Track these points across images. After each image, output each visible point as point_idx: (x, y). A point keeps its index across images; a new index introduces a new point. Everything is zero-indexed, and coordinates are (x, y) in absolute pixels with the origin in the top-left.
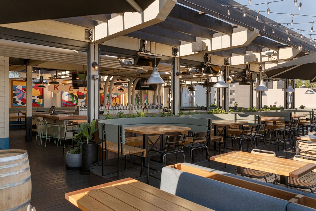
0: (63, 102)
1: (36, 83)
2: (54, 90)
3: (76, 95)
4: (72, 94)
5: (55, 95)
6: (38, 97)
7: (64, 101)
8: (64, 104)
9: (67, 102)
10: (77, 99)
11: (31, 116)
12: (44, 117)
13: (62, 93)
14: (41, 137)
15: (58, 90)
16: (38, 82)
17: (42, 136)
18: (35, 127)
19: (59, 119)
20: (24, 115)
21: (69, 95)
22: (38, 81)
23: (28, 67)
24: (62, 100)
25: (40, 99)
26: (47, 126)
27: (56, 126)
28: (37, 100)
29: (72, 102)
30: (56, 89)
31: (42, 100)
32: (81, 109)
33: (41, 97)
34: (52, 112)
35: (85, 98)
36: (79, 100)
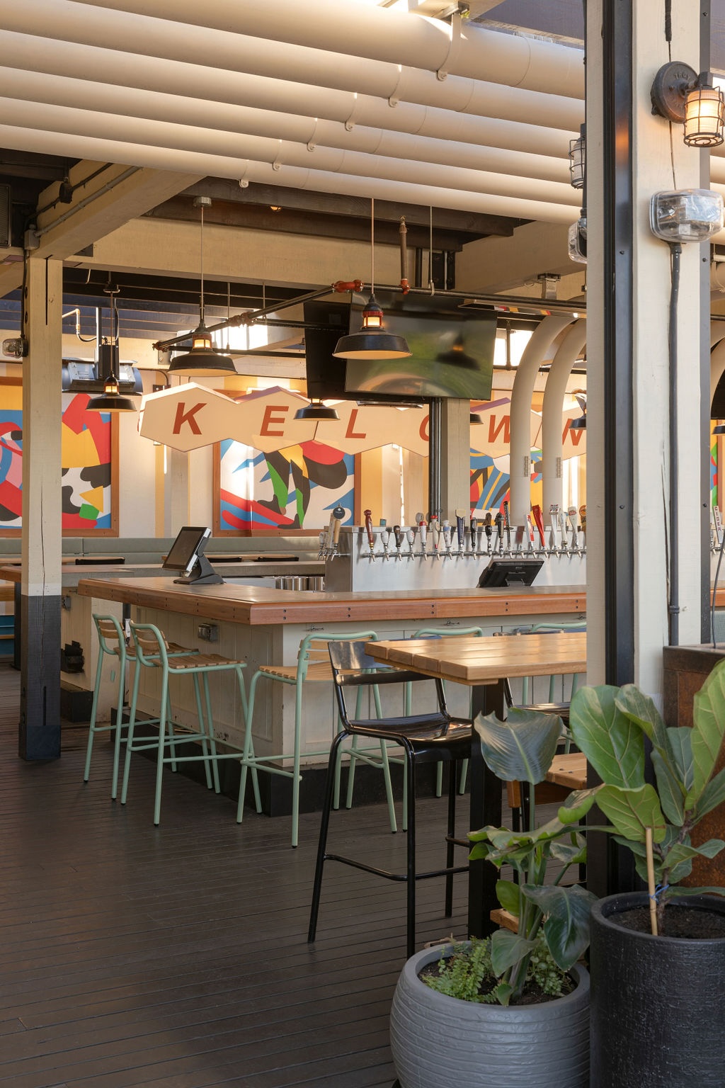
0: (225, 506)
1: (76, 387)
2: (177, 430)
3: (300, 463)
4: (275, 460)
5: (179, 462)
6: (87, 474)
7: (229, 497)
8: (227, 515)
9: (247, 505)
10: (304, 488)
11: (55, 589)
12: (132, 601)
13: (217, 452)
14: (123, 745)
15: (196, 430)
16: (90, 383)
17: (131, 739)
18: (74, 658)
19: (254, 621)
20: (12, 584)
21: (257, 461)
22: (87, 373)
23: (36, 264)
24: (218, 495)
25: (94, 485)
26: (167, 669)
27: (223, 666)
28: (83, 495)
29: (274, 507)
30: (186, 426)
31: (106, 491)
32: (365, 549)
33: (103, 474)
34: (189, 568)
35: (350, 479)
36: (312, 491)
